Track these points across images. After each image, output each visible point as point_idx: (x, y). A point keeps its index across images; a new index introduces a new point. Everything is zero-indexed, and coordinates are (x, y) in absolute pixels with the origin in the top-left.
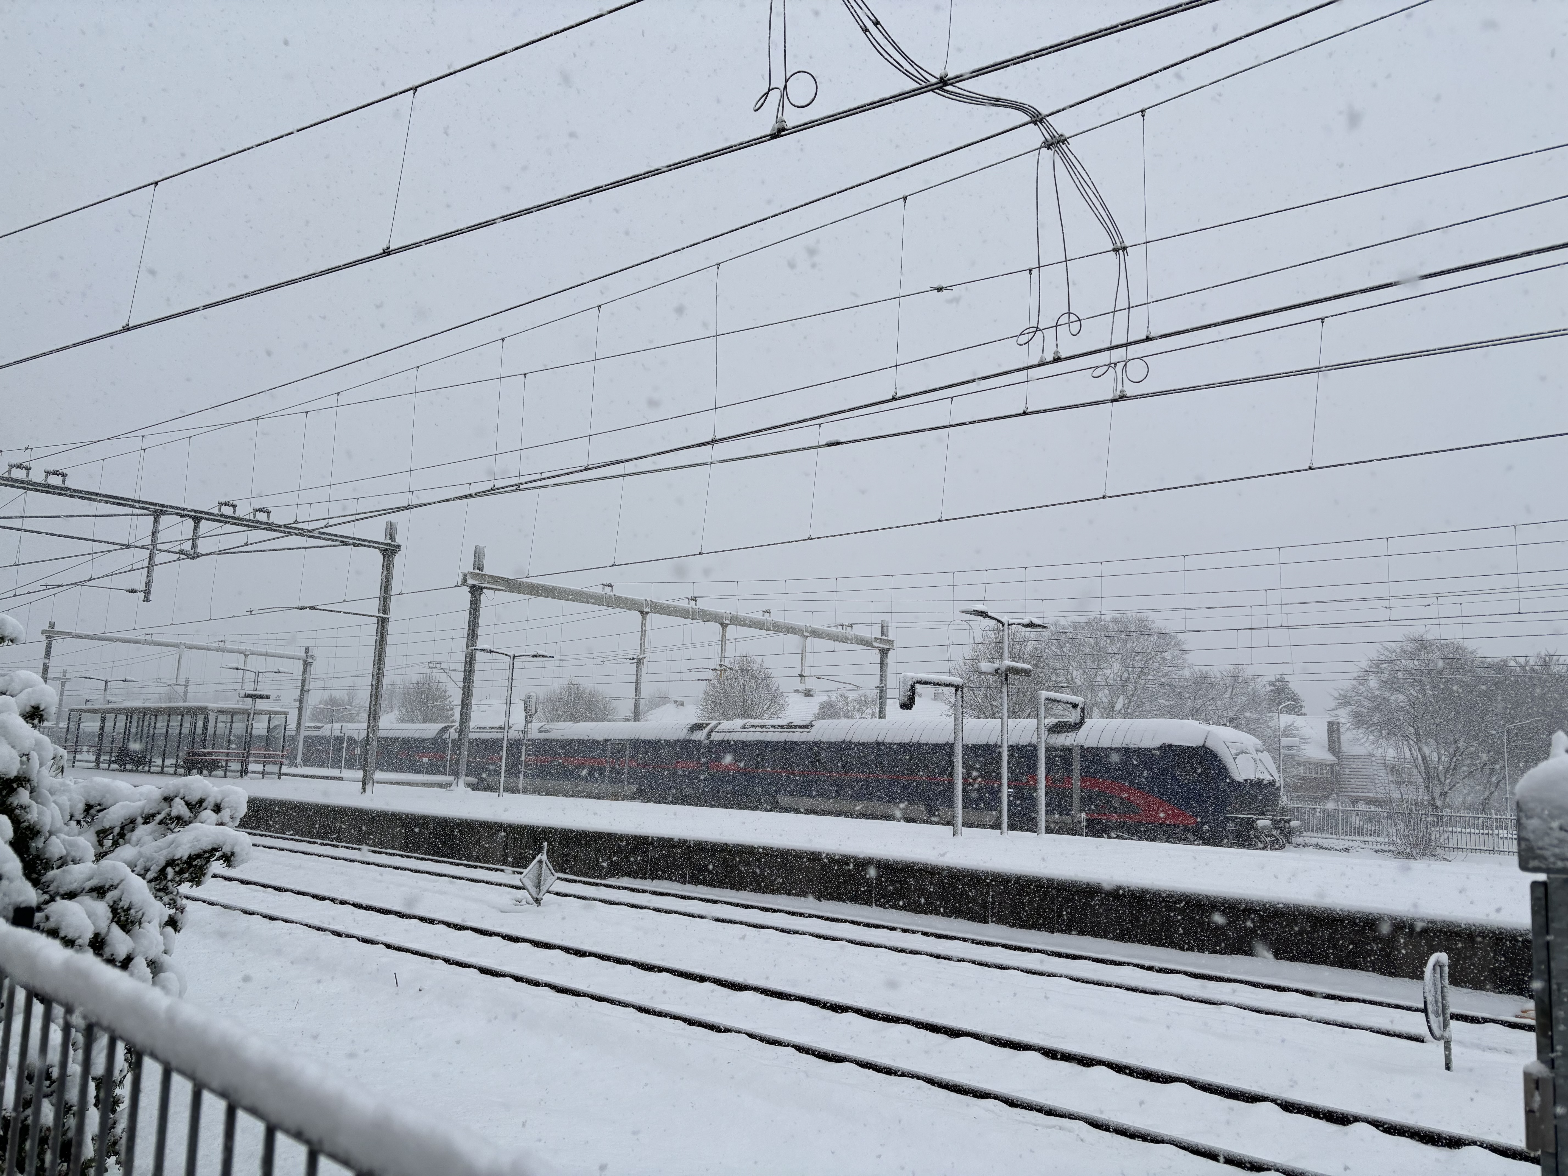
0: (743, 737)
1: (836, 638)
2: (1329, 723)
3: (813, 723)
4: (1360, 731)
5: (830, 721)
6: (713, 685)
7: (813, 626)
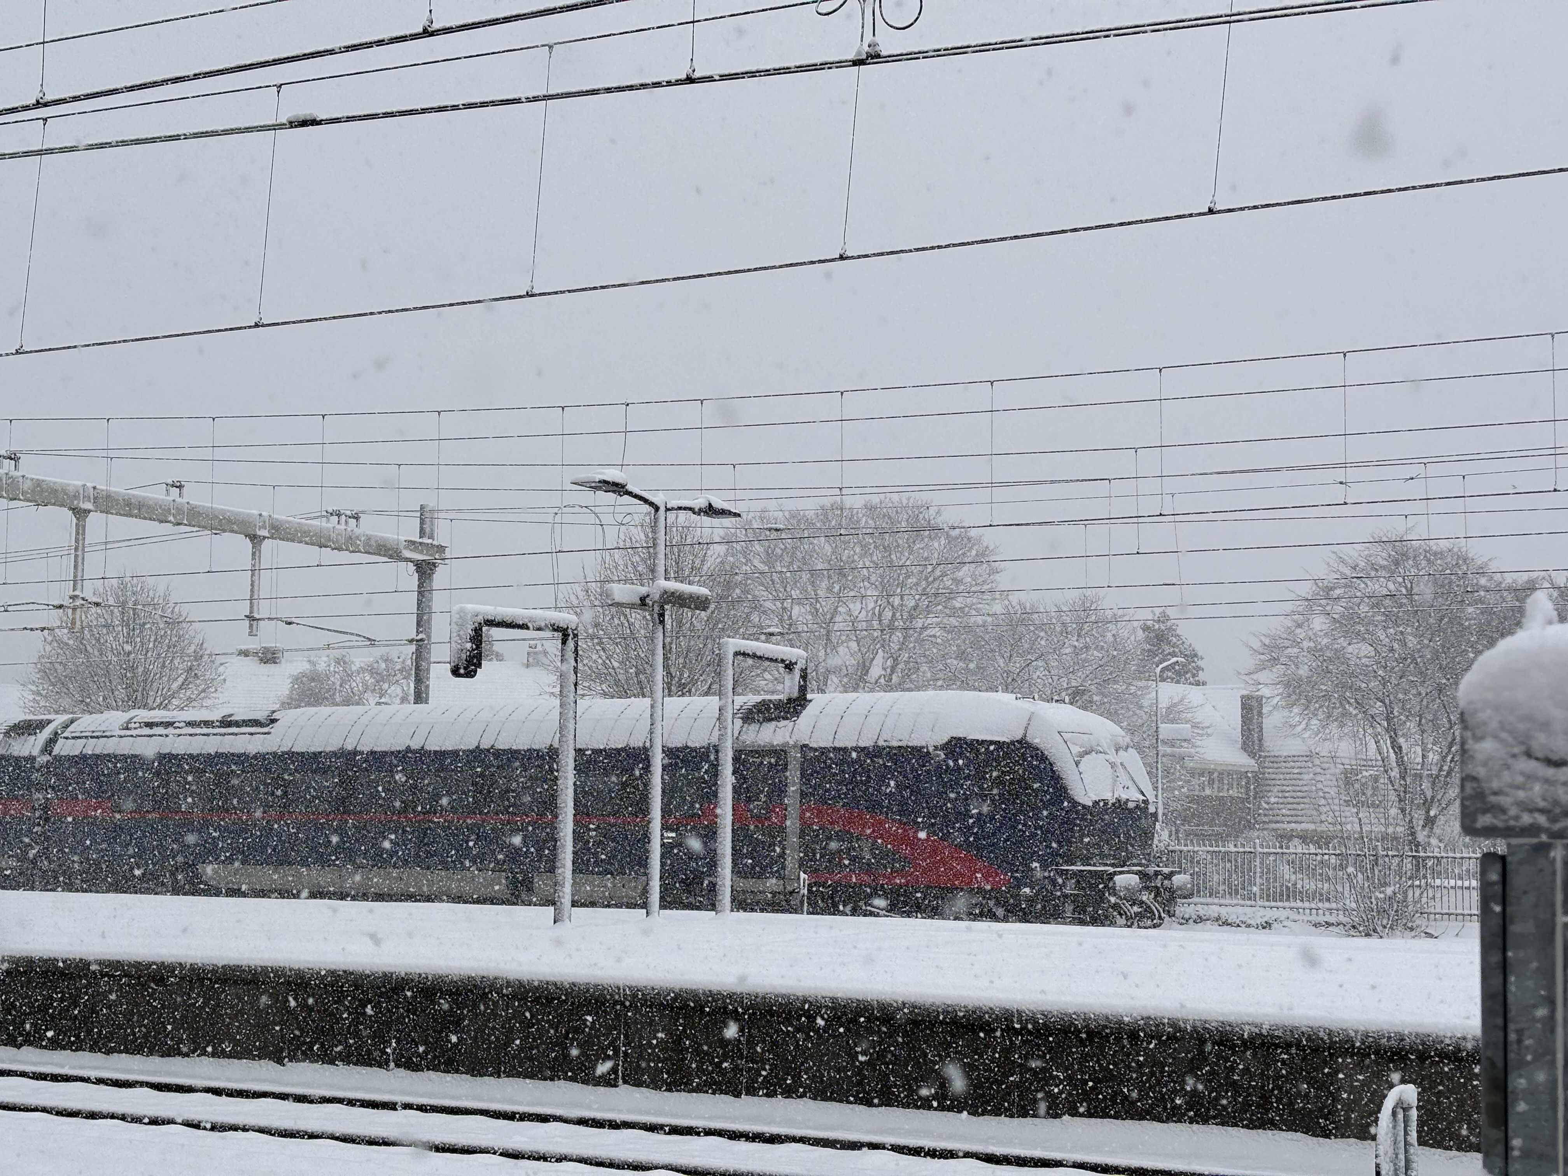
0: (125, 747)
1: (321, 541)
2: (1242, 697)
3: (275, 716)
4: (1296, 710)
5: (311, 710)
6: (60, 642)
7: (276, 516)
